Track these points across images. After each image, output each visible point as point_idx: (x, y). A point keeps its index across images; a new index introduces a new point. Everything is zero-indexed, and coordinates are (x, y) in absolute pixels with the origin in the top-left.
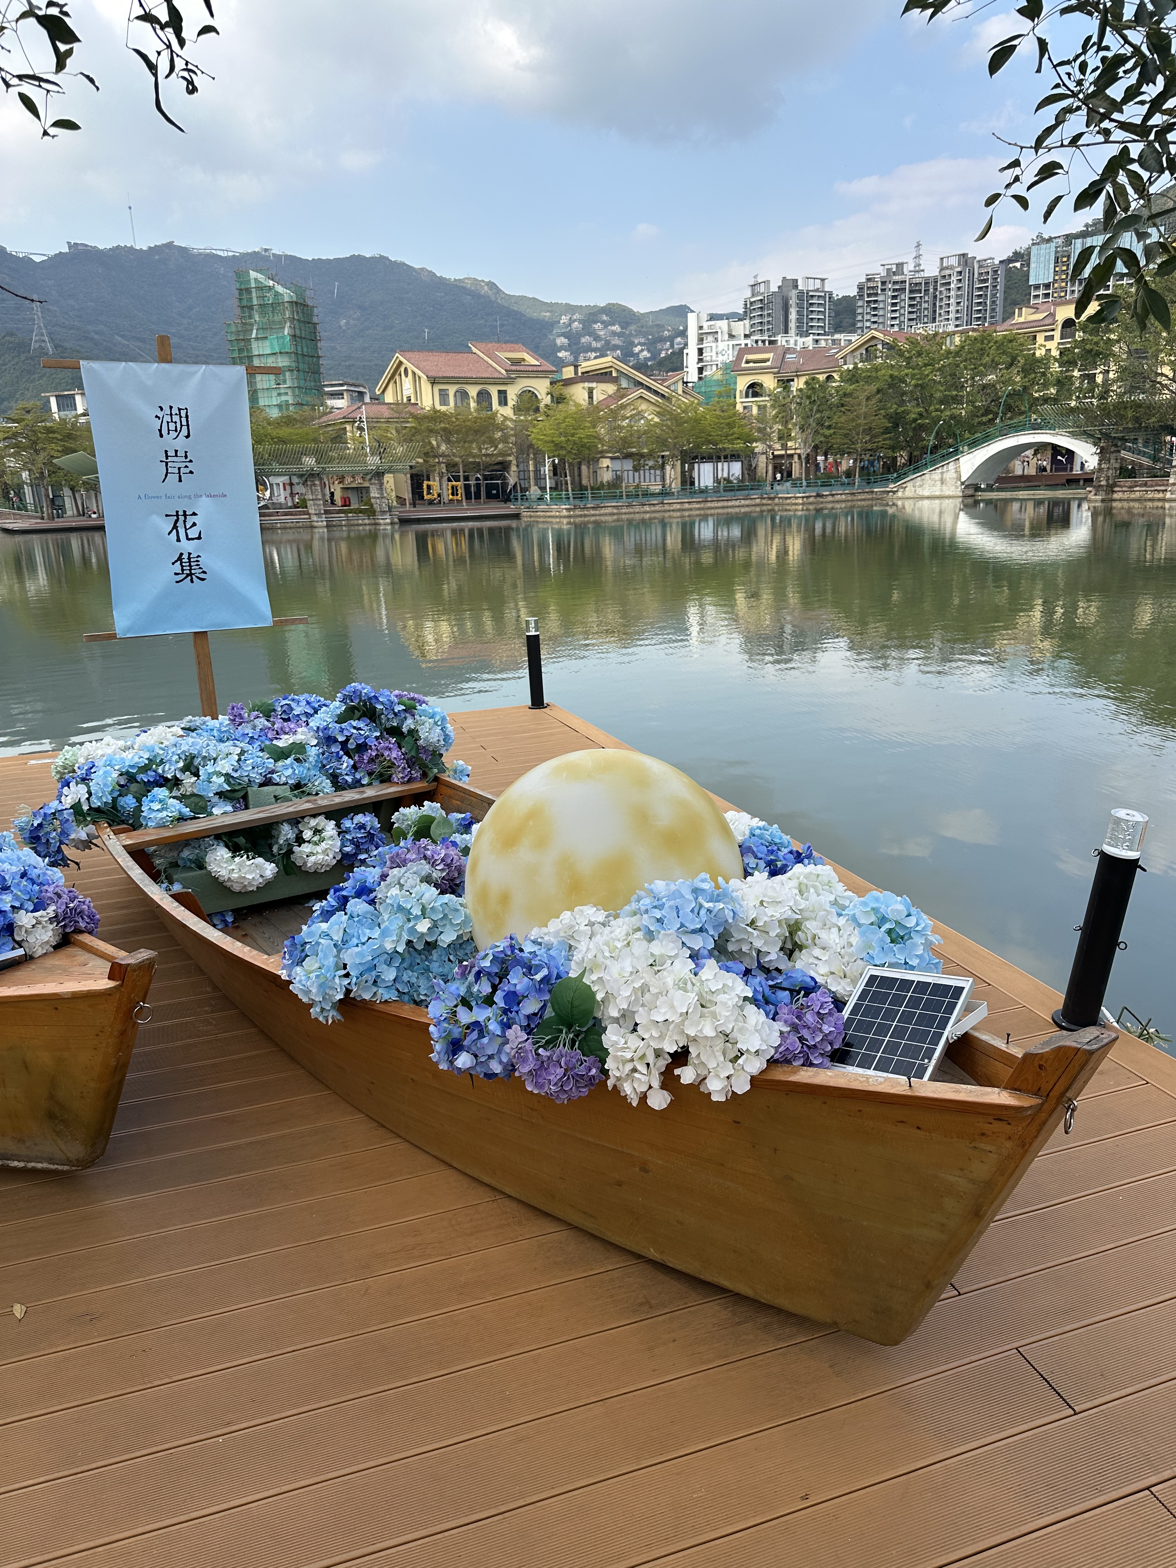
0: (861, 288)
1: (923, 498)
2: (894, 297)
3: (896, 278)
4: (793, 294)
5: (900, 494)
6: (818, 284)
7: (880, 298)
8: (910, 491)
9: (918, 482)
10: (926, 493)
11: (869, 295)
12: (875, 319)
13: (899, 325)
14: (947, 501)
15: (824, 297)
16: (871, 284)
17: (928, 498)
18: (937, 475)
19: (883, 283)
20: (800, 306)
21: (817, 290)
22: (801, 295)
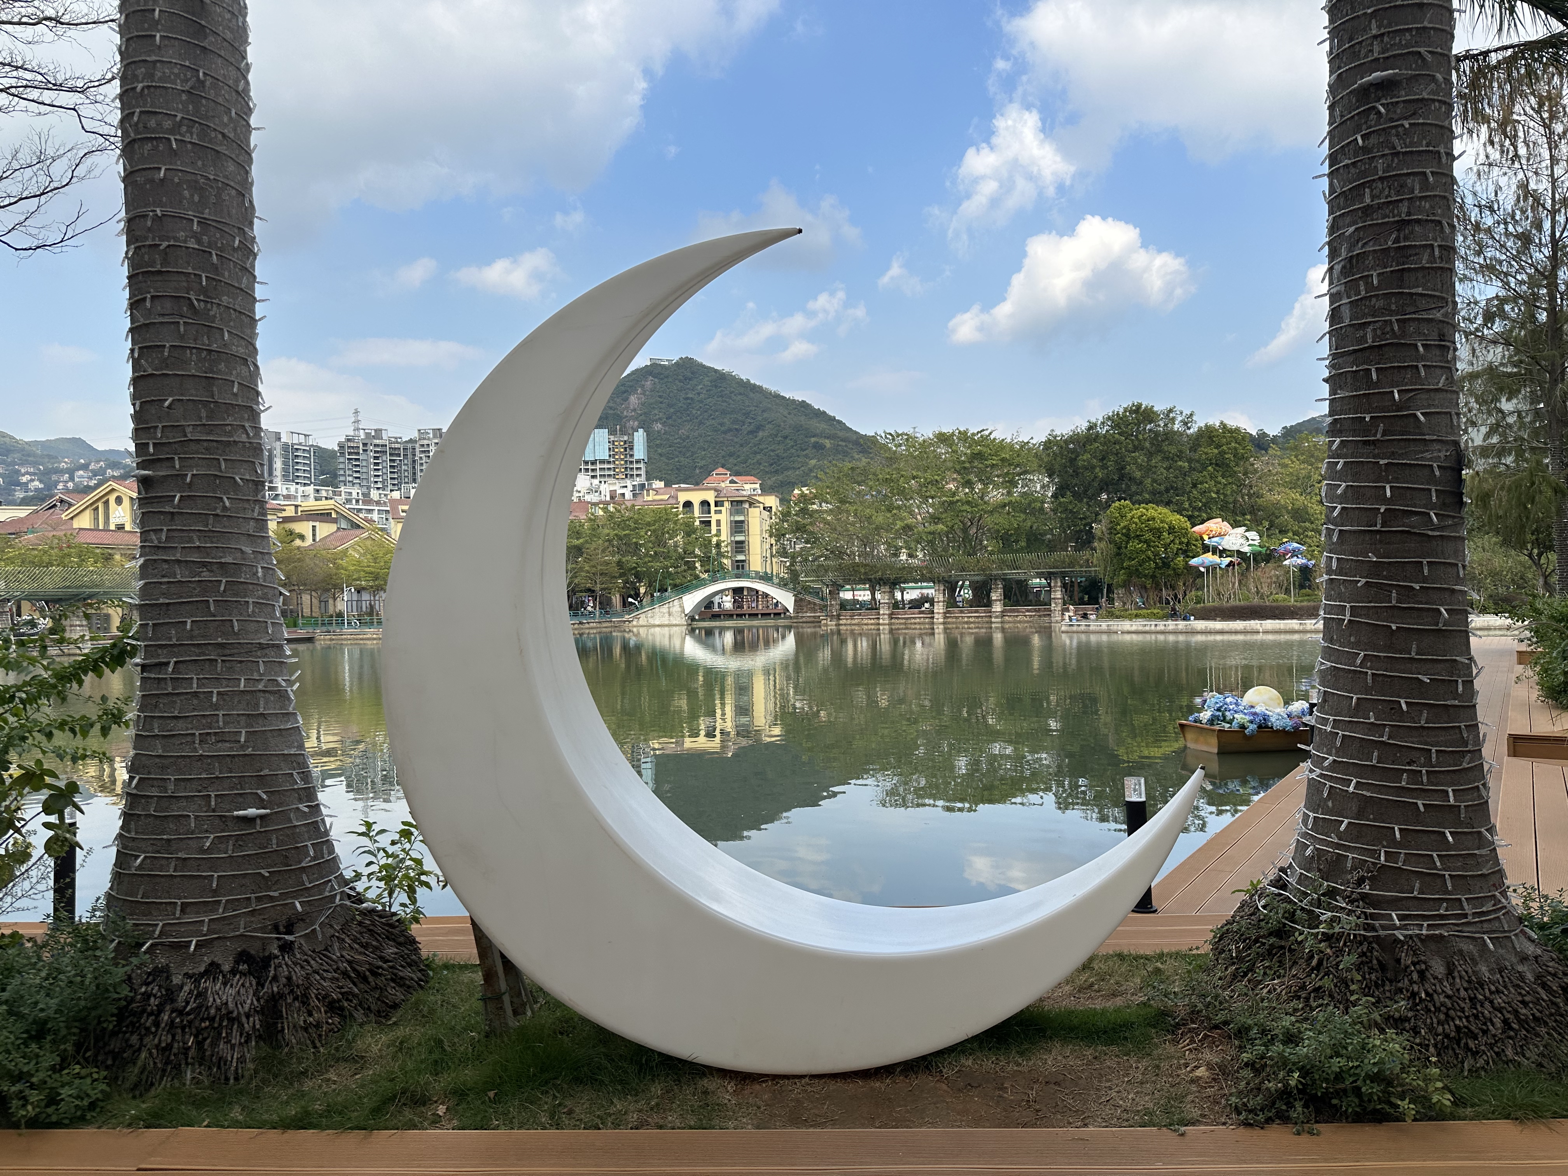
0: (341, 446)
1: (654, 626)
2: (376, 458)
3: (377, 442)
4: (278, 445)
5: (635, 623)
6: (302, 439)
7: (361, 457)
8: (643, 620)
9: (650, 614)
10: (657, 623)
11: (349, 454)
12: (357, 475)
13: (383, 482)
14: (675, 628)
15: (309, 452)
16: (350, 444)
17: (659, 626)
18: (665, 609)
19: (365, 445)
20: (286, 457)
21: (300, 444)
22: (285, 447)
